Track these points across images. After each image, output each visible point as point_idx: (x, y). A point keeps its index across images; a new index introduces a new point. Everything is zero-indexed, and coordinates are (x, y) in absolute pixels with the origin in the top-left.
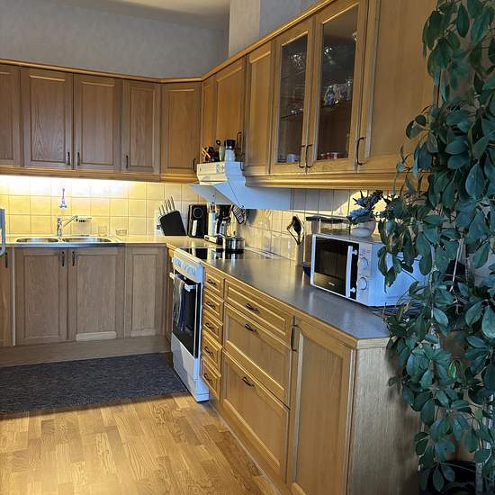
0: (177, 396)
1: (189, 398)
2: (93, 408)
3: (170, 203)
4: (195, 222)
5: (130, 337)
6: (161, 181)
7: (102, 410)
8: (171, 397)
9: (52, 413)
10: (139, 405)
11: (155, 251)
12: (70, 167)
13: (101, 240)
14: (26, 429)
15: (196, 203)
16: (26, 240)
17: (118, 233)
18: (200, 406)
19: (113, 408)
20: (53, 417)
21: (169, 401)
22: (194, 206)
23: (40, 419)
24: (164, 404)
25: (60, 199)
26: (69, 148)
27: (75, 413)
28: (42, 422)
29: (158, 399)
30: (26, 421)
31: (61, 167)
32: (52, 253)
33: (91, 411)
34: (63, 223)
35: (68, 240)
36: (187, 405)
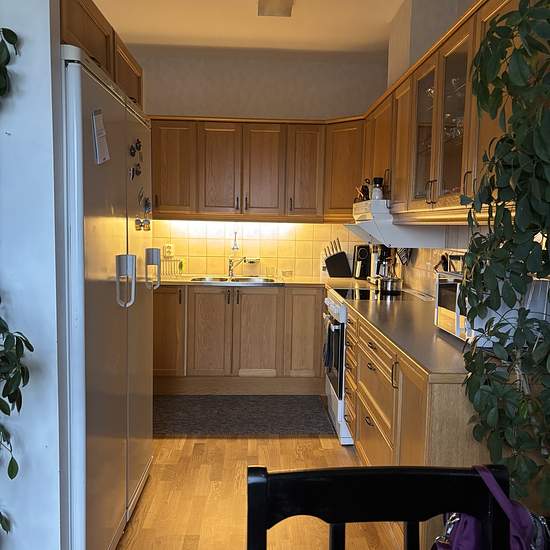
0: (323, 437)
1: (335, 441)
2: (242, 438)
3: (336, 243)
4: (359, 263)
5: (289, 377)
6: (324, 222)
7: (249, 441)
8: (317, 437)
9: (205, 438)
10: (283, 441)
11: (315, 291)
12: (239, 211)
13: (267, 280)
14: (181, 449)
15: (360, 244)
16: (201, 279)
17: (284, 274)
18: (344, 449)
19: (260, 441)
20: (205, 441)
21: (315, 440)
22: (360, 247)
23: (195, 441)
24: (308, 443)
25: (233, 242)
26: (238, 193)
27: (225, 441)
28: (196, 444)
29: (305, 437)
30: (183, 441)
31: (231, 212)
32: (219, 291)
33: (239, 441)
34: (235, 264)
35: (237, 280)
36: (331, 447)
